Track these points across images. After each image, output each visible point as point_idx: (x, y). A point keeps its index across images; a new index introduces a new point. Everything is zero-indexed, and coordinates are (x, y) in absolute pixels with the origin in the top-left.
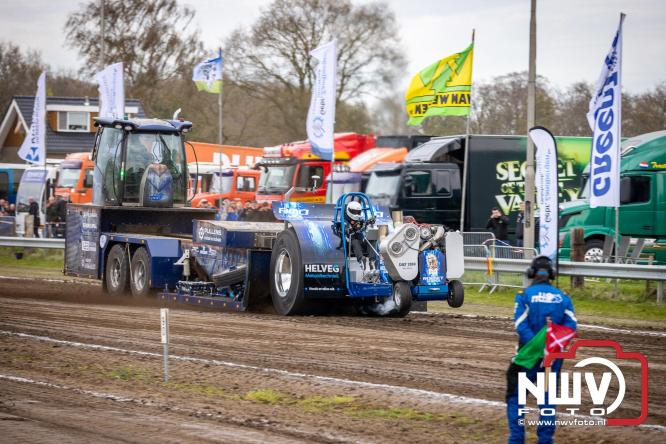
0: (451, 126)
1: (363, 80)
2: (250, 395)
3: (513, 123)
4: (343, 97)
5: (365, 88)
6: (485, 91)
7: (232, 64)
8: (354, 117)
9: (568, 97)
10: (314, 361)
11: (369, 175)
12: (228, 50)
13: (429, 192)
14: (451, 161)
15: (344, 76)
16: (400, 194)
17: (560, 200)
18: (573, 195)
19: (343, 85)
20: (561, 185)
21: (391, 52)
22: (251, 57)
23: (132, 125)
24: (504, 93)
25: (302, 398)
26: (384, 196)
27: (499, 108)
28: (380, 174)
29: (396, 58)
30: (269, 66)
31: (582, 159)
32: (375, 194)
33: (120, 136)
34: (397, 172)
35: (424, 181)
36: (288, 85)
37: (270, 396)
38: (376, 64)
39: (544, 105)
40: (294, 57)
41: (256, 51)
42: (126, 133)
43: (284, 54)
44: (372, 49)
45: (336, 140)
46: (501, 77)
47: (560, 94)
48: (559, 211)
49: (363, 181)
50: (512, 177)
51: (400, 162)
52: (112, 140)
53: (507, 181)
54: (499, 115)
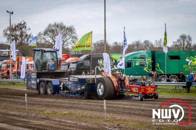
0: (88, 52)
1: (68, 43)
2: (45, 112)
3: (101, 51)
4: (64, 46)
5: (69, 44)
6: (95, 44)
7: (39, 40)
8: (66, 51)
9: (112, 45)
10: (59, 104)
11: (70, 63)
12: (38, 36)
13: (83, 67)
14: (88, 60)
15: (64, 42)
16: (77, 67)
17: (111, 68)
18: (115, 67)
19: (63, 44)
20: (112, 64)
21: (74, 37)
22: (43, 38)
23: (44, 50)
24: (99, 45)
25: (57, 112)
26: (73, 68)
27: (98, 48)
28: (72, 63)
29: (75, 38)
30: (47, 40)
31: (116, 59)
32: (71, 67)
33: (41, 53)
34: (76, 63)
35: (82, 64)
36: (51, 44)
37: (50, 112)
38: (71, 39)
39: (108, 47)
40: (53, 38)
41: (44, 37)
42: (42, 53)
43: (51, 37)
44: (70, 36)
45: (62, 56)
46: (98, 41)
47: (111, 45)
48: (112, 70)
49: (68, 65)
50: (101, 63)
51: (77, 60)
52: (38, 54)
53: (100, 64)
54: (98, 50)
